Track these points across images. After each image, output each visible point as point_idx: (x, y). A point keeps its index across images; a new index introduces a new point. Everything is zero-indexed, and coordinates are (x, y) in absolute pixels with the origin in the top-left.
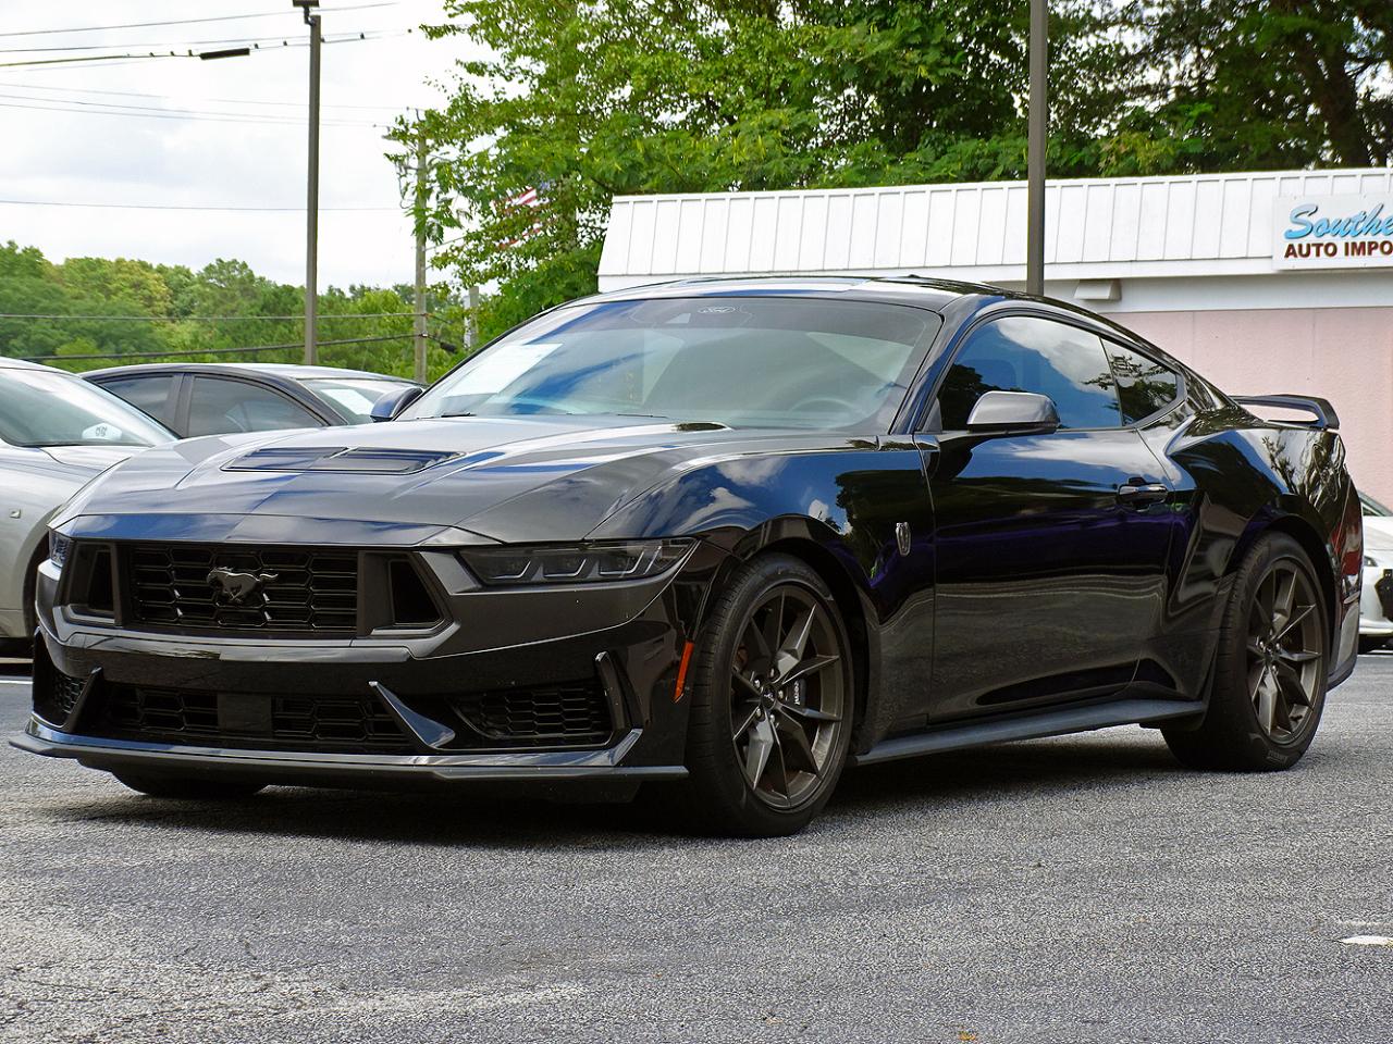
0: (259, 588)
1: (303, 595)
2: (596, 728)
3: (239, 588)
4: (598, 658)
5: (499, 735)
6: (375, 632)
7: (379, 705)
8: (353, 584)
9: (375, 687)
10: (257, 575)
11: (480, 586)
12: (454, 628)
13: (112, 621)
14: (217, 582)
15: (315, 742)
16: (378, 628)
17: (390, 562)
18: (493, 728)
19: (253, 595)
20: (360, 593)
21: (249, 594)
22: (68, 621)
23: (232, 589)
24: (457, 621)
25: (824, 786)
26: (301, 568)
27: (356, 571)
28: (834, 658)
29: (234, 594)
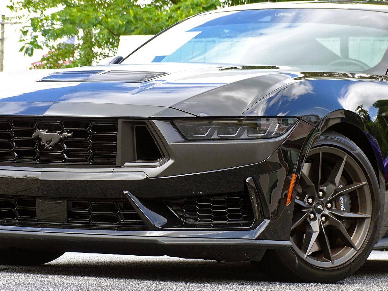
0: (61, 141)
1: (86, 145)
2: (245, 219)
3: (50, 141)
4: (248, 180)
5: (191, 221)
6: (126, 164)
7: (129, 205)
8: (115, 138)
9: (126, 194)
10: (61, 133)
11: (184, 140)
12: (170, 162)
14: (38, 138)
15: (91, 225)
16: (127, 162)
17: (135, 126)
18: (187, 218)
19: (58, 146)
20: (119, 143)
21: (56, 144)
23: (47, 142)
24: (172, 159)
25: (358, 254)
26: (85, 130)
27: (117, 131)
28: (363, 183)
29: (48, 144)
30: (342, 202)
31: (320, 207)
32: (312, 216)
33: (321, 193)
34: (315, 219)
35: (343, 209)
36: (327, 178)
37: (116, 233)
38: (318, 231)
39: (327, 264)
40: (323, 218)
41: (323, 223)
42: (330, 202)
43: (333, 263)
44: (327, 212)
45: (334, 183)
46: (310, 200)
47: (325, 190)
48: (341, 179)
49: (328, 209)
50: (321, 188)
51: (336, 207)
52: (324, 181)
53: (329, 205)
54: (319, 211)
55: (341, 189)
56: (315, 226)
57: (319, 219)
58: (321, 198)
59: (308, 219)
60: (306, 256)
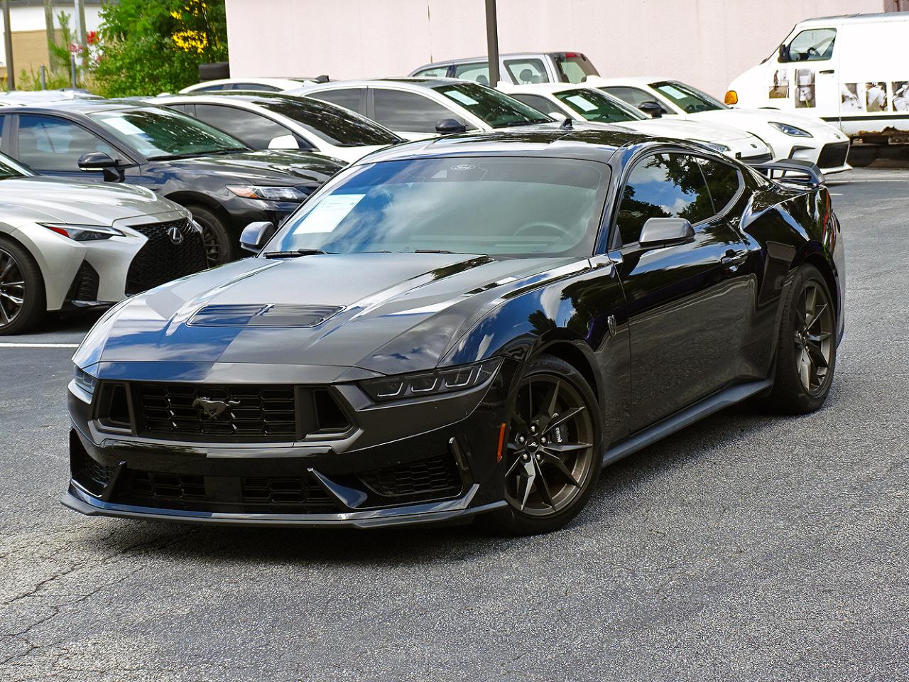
0: (228, 410)
1: (258, 414)
2: (451, 484)
3: (215, 410)
4: (451, 441)
5: (390, 494)
6: (308, 436)
7: (312, 480)
8: (291, 406)
9: (312, 472)
10: (226, 401)
11: (374, 403)
12: (359, 432)
13: (130, 431)
14: (200, 406)
15: (271, 504)
16: (309, 433)
17: (314, 391)
18: (387, 490)
19: (225, 414)
20: (297, 411)
21: (222, 414)
22: (100, 431)
23: (210, 411)
24: (361, 429)
25: (582, 491)
26: (256, 397)
27: (293, 397)
28: (581, 408)
29: (212, 414)
30: (558, 432)
31: (533, 444)
32: (525, 456)
33: (533, 428)
34: (529, 460)
35: (560, 440)
36: (540, 409)
37: (303, 516)
38: (534, 474)
39: (548, 511)
40: (538, 456)
41: (539, 461)
42: (544, 436)
43: (554, 508)
44: (542, 449)
45: (547, 414)
46: (522, 438)
47: (537, 424)
48: (556, 406)
49: (543, 444)
50: (533, 422)
51: (551, 440)
52: (536, 412)
53: (544, 439)
54: (533, 449)
55: (557, 419)
56: (530, 468)
57: (533, 459)
58: (534, 433)
59: (521, 462)
60: (522, 506)
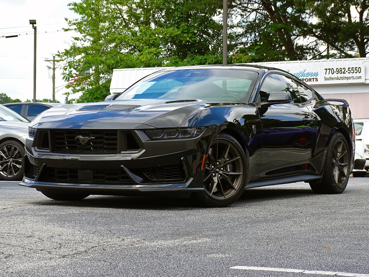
0: (90, 141)
1: (102, 143)
2: (181, 178)
3: (84, 141)
4: (182, 159)
5: (155, 179)
6: (122, 152)
7: (124, 172)
8: (116, 139)
9: (122, 167)
10: (89, 137)
11: (150, 140)
12: (144, 151)
13: (49, 151)
14: (78, 140)
15: (105, 182)
17: (126, 133)
18: (153, 178)
19: (88, 143)
20: (118, 142)
21: (87, 143)
22: (36, 151)
23: (82, 141)
24: (145, 149)
25: (237, 192)
26: (101, 135)
27: (117, 136)
28: (238, 157)
29: (83, 143)
30: (228, 167)
31: (218, 170)
32: (214, 174)
33: (218, 163)
34: (215, 176)
35: (229, 170)
36: (221, 156)
37: (117, 186)
38: (217, 182)
39: (222, 198)
40: (219, 175)
41: (219, 177)
42: (222, 167)
43: (224, 197)
44: (221, 172)
45: (224, 158)
46: (213, 166)
47: (220, 162)
48: (228, 155)
49: (222, 171)
50: (218, 160)
51: (225, 169)
52: (219, 157)
53: (222, 169)
54: (217, 172)
55: (228, 161)
56: (215, 179)
57: (217, 176)
58: (218, 165)
59: (212, 176)
60: (211, 194)
